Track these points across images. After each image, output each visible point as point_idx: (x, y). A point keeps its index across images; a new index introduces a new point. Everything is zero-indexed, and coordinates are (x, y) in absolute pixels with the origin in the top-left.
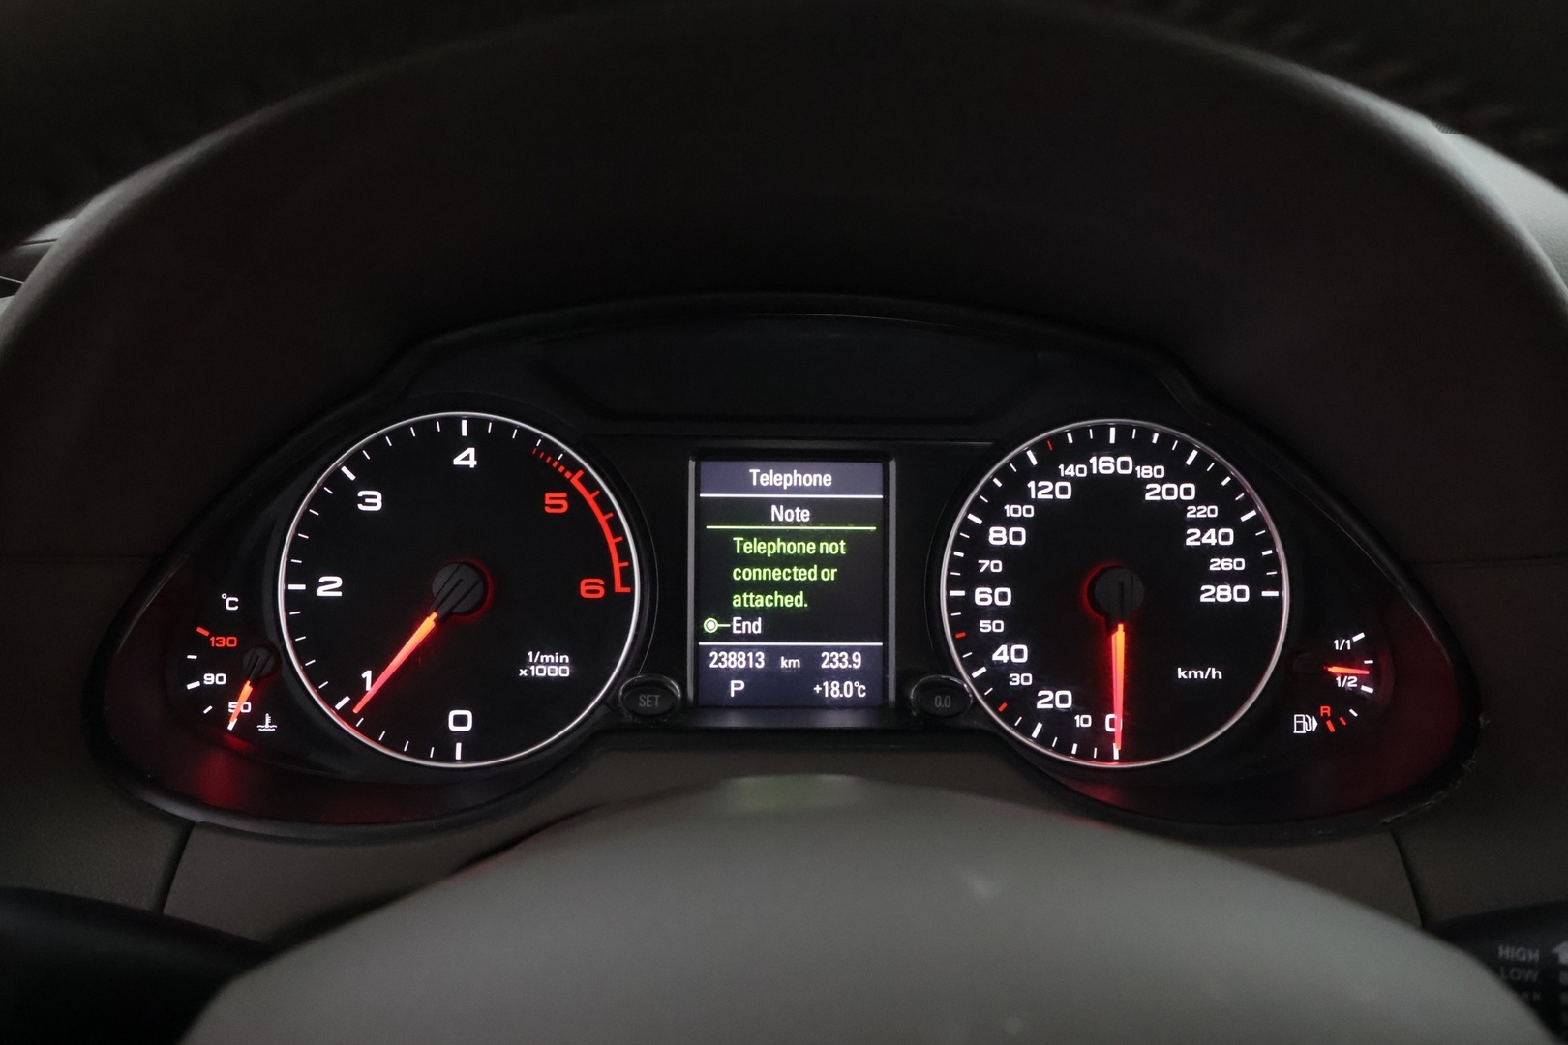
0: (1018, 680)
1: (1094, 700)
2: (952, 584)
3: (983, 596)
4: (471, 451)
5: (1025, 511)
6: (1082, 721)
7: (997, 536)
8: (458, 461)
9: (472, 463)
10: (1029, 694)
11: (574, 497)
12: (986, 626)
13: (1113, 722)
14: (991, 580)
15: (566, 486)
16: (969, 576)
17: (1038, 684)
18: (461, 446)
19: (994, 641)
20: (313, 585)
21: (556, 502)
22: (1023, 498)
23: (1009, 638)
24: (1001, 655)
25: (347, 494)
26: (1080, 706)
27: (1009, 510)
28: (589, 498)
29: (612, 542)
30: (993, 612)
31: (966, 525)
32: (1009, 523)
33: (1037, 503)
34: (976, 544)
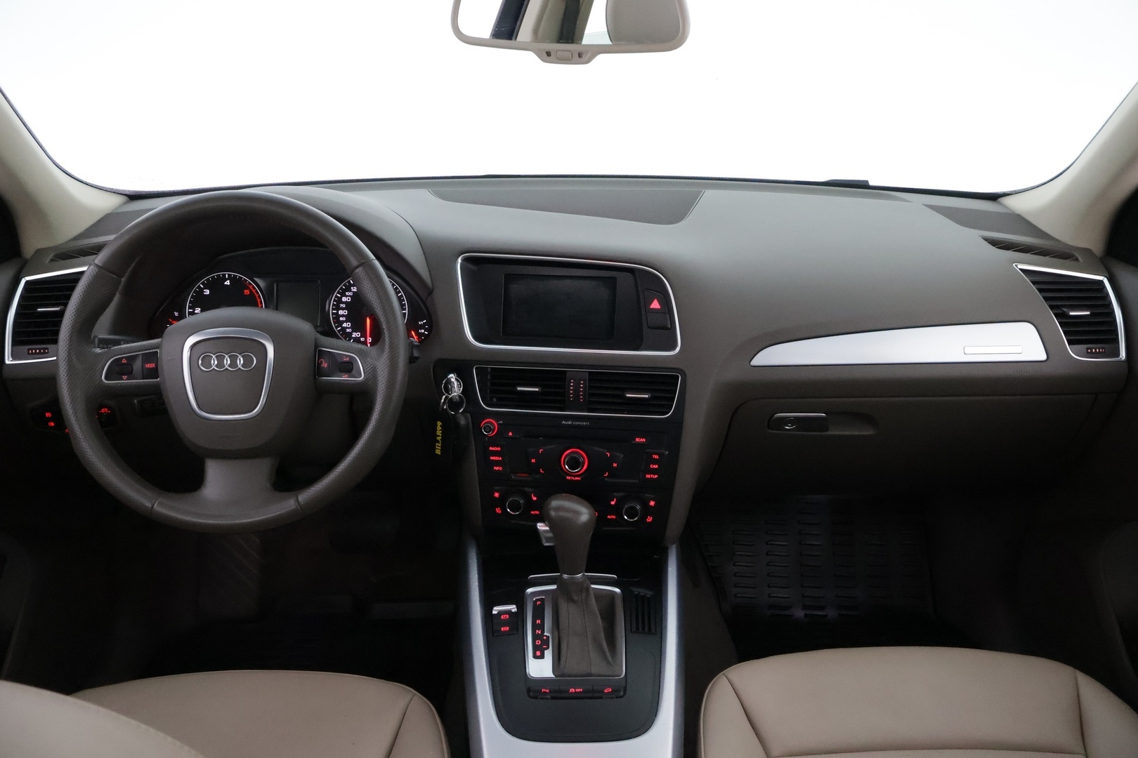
0: (348, 330)
1: (364, 335)
2: (333, 309)
3: (341, 312)
4: (228, 281)
5: (351, 294)
6: (362, 339)
7: (344, 299)
8: (226, 283)
9: (229, 284)
10: (350, 334)
11: (251, 291)
12: (341, 319)
13: (370, 340)
14: (343, 309)
15: (249, 288)
16: (338, 308)
17: (353, 332)
18: (226, 280)
19: (343, 322)
20: (194, 310)
21: (247, 292)
22: (350, 291)
23: (346, 321)
24: (345, 325)
25: (201, 290)
26: (361, 336)
27: (347, 293)
28: (254, 291)
29: (259, 301)
30: (343, 316)
31: (336, 296)
32: (347, 296)
33: (353, 292)
34: (339, 301)
